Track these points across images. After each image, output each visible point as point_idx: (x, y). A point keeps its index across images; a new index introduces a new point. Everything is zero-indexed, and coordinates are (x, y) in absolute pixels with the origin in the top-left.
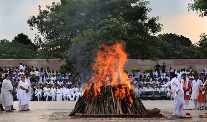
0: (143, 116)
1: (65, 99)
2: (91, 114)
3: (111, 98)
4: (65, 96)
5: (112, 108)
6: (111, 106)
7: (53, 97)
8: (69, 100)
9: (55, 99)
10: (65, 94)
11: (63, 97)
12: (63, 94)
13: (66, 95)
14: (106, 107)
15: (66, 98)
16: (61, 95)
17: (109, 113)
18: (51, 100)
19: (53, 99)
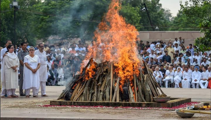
0: (143, 106)
1: (194, 86)
2: (77, 101)
3: (109, 79)
4: (193, 82)
5: (107, 93)
6: (107, 90)
7: (177, 83)
8: (200, 87)
9: (178, 86)
10: (194, 79)
11: (191, 83)
12: (192, 79)
13: (196, 80)
14: (100, 91)
15: (196, 84)
16: (188, 80)
17: (101, 100)
18: (174, 87)
19: (175, 86)
